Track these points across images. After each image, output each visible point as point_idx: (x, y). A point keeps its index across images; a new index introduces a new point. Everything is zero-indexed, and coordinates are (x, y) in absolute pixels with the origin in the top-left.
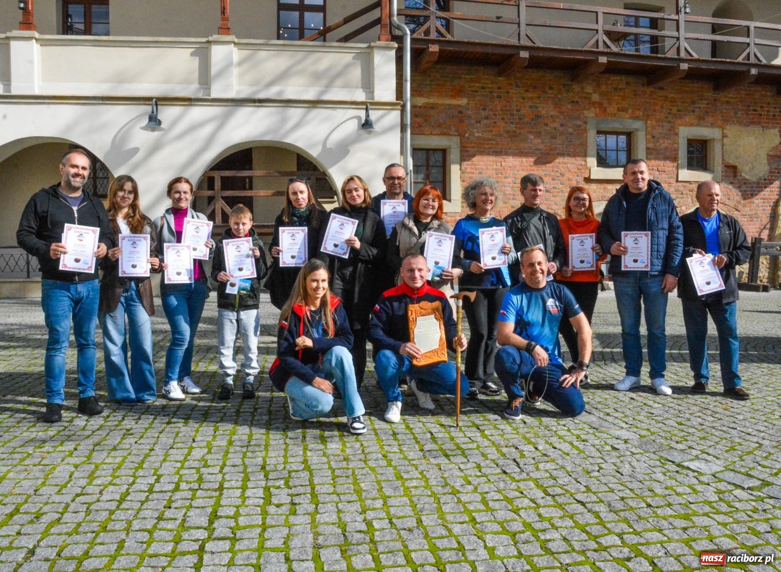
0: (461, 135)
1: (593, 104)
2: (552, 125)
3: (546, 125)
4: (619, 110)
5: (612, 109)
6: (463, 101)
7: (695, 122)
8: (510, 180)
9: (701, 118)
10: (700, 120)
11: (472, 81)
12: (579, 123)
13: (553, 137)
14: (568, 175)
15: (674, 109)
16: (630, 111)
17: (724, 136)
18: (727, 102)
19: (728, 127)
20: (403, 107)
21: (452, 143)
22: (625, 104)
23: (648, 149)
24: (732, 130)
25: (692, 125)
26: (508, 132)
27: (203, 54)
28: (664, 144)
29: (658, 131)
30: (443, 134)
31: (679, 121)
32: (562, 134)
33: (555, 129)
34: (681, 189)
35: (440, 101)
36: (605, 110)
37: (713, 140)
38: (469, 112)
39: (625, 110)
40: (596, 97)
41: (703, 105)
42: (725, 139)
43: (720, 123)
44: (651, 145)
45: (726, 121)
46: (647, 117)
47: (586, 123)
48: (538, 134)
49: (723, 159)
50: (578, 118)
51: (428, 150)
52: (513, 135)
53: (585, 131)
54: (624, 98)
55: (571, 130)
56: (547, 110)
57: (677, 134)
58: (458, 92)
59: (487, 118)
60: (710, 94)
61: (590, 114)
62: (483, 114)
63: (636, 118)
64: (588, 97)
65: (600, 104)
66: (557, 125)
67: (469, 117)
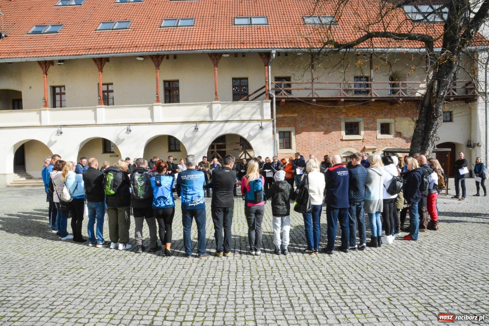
0: (295, 127)
1: (343, 113)
2: (328, 121)
3: (326, 121)
4: (353, 114)
5: (350, 115)
6: (296, 115)
7: (383, 117)
8: (313, 141)
9: (385, 115)
10: (385, 116)
11: (299, 108)
12: (338, 120)
13: (329, 126)
14: (334, 139)
15: (375, 113)
16: (357, 114)
17: (395, 121)
18: (396, 109)
19: (397, 118)
20: (273, 121)
21: (292, 129)
22: (355, 112)
23: (365, 128)
24: (398, 119)
25: (382, 118)
26: (312, 125)
27: (210, 107)
28: (371, 126)
29: (368, 122)
30: (289, 126)
31: (376, 117)
32: (332, 124)
33: (329, 123)
34: (378, 142)
35: (288, 115)
36: (348, 115)
37: (391, 123)
38: (298, 119)
39: (355, 114)
40: (344, 111)
41: (386, 111)
42: (396, 123)
43: (393, 117)
44: (366, 126)
45: (396, 116)
46: (364, 116)
47: (340, 120)
48: (323, 125)
49: (395, 130)
50: (337, 118)
51: (284, 132)
52: (314, 126)
53: (340, 123)
54: (355, 110)
55: (335, 123)
56: (326, 116)
57: (376, 122)
58: (294, 112)
59: (304, 120)
60: (389, 107)
61: (342, 117)
62: (303, 119)
63: (360, 117)
64: (341, 111)
65: (346, 113)
66: (330, 121)
67: (298, 120)
